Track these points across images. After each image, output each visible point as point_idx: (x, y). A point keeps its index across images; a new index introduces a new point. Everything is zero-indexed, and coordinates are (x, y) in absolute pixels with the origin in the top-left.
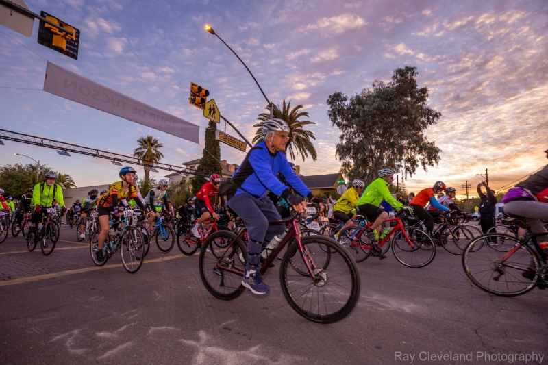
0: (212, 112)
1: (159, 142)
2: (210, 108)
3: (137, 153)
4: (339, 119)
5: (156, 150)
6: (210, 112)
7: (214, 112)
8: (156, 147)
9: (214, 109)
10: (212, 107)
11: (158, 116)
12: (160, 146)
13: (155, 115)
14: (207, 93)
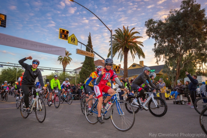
0: (73, 41)
1: (70, 53)
2: (72, 39)
3: (59, 59)
4: (153, 34)
5: (68, 57)
6: (72, 40)
7: (74, 40)
8: (68, 55)
9: (74, 39)
10: (73, 38)
11: (43, 46)
12: (70, 54)
13: (42, 46)
14: (68, 32)
